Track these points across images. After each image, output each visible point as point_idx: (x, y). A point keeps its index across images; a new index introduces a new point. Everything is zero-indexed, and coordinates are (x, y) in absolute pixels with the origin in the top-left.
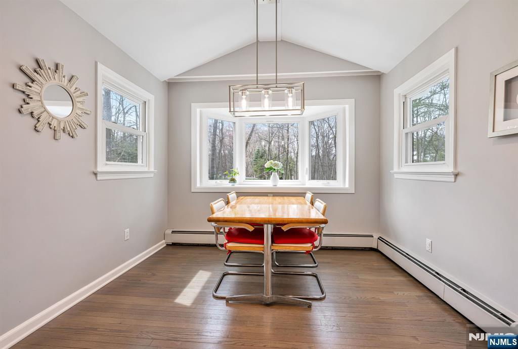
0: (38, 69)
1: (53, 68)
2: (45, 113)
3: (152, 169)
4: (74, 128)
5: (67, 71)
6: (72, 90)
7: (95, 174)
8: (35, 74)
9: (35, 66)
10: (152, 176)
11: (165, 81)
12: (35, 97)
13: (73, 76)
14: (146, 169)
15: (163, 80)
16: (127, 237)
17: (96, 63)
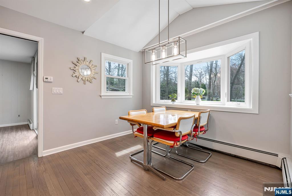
0: (78, 61)
1: (83, 59)
2: (80, 76)
3: (131, 94)
4: (91, 79)
5: (88, 59)
6: (90, 66)
7: (101, 96)
8: (77, 63)
9: (77, 60)
10: (132, 97)
11: (140, 51)
12: (77, 71)
13: (91, 61)
14: (128, 94)
15: (139, 51)
16: (117, 123)
17: (101, 53)
